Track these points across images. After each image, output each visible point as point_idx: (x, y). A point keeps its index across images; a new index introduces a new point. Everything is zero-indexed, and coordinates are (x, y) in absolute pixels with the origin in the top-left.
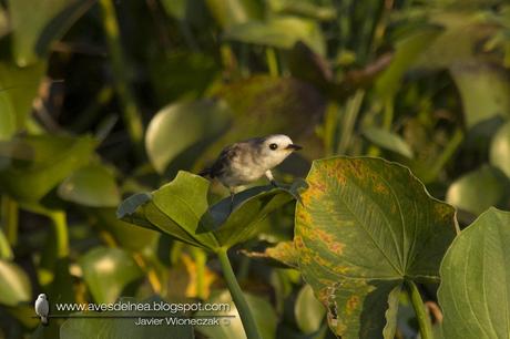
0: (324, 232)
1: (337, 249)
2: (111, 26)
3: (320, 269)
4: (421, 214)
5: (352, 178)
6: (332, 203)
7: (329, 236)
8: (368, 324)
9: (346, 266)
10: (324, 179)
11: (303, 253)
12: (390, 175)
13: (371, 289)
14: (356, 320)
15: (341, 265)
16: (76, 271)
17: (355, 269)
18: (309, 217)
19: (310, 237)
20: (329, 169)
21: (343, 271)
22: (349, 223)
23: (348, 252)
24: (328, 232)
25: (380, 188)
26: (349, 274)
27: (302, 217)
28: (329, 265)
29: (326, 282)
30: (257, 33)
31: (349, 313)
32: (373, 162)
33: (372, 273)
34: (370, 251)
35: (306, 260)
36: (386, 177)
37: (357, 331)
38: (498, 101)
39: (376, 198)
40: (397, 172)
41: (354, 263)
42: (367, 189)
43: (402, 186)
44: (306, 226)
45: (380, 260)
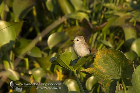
0: (100, 67)
1: (104, 71)
2: (35, 13)
3: (100, 76)
4: (125, 63)
5: (108, 54)
6: (103, 60)
7: (102, 68)
8: (111, 89)
9: (106, 75)
10: (101, 54)
11: (96, 72)
12: (117, 53)
13: (112, 81)
14: (109, 88)
15: (105, 75)
16: (30, 73)
17: (108, 76)
18: (97, 63)
19: (98, 68)
20: (102, 51)
21: (105, 76)
22: (107, 65)
23: (107, 72)
24: (102, 67)
25: (115, 56)
26: (107, 77)
27: (96, 63)
28: (102, 75)
29: (101, 79)
30: (73, 16)
31: (107, 86)
32: (113, 50)
33: (112, 77)
34: (112, 71)
35: (96, 73)
36: (116, 54)
37: (109, 91)
38: (133, 35)
39: (113, 59)
40: (119, 53)
41: (108, 74)
42: (112, 57)
43: (120, 56)
44: (97, 65)
45: (115, 74)
